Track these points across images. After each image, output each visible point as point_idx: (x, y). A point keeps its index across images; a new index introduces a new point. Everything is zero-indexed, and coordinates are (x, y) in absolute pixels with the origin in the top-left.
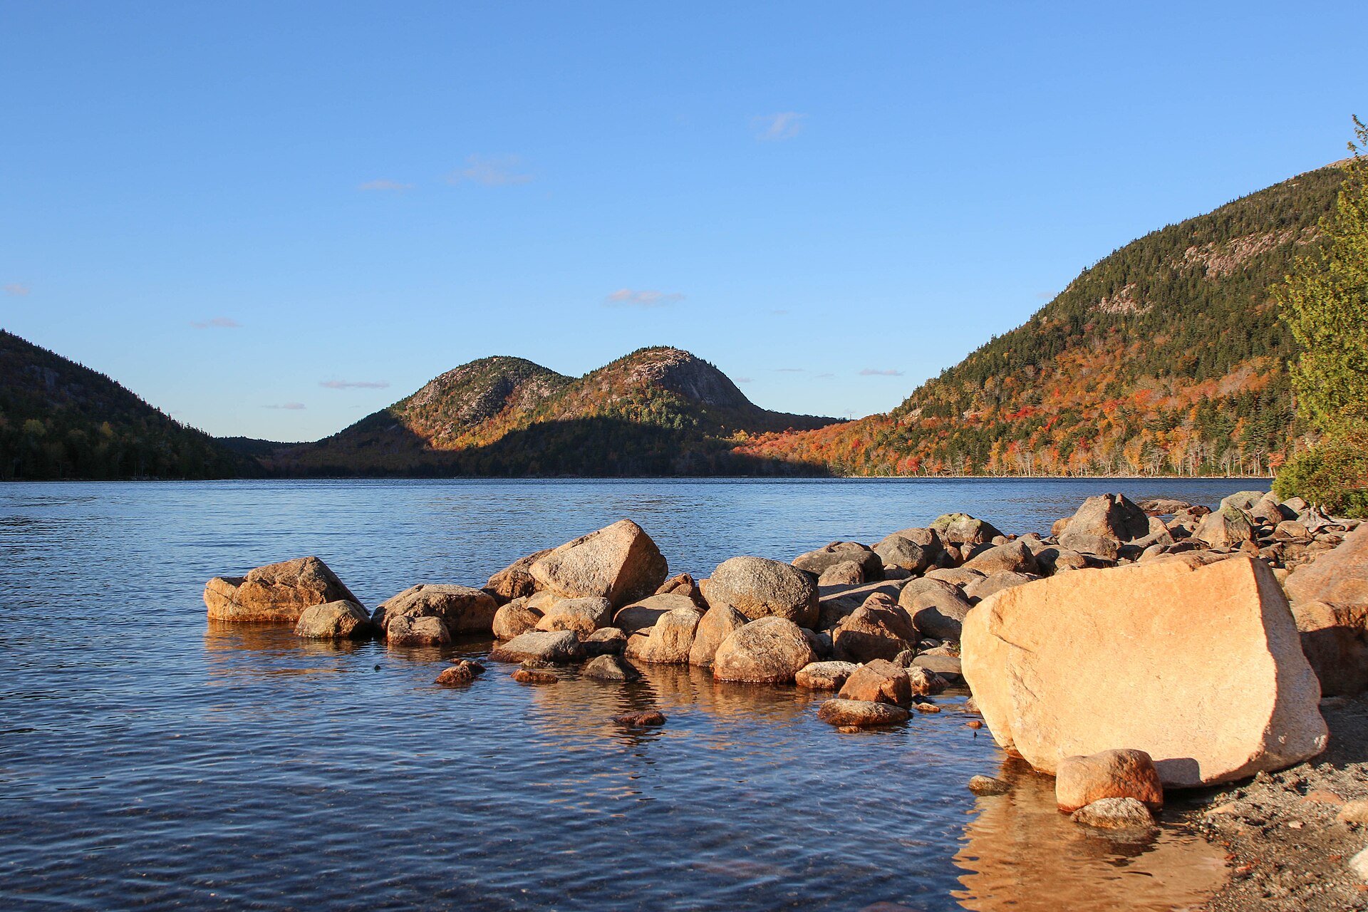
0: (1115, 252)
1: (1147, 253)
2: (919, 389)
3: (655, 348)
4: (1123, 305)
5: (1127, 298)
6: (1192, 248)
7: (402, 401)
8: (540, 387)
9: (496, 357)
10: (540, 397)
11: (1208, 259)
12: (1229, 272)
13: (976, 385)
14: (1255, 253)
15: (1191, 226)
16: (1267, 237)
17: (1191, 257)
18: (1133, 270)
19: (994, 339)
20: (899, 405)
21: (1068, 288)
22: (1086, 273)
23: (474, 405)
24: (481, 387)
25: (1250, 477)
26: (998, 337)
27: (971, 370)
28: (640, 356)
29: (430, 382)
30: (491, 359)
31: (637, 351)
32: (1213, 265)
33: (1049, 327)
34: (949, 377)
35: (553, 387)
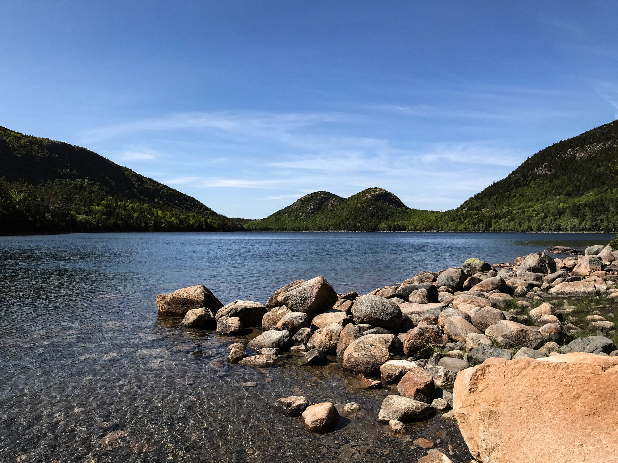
0: (540, 151)
1: (553, 151)
2: (466, 201)
3: (373, 188)
4: (542, 170)
5: (545, 168)
6: (571, 149)
7: (289, 206)
8: (334, 201)
9: (319, 191)
10: (334, 205)
11: (577, 153)
12: (585, 157)
13: (487, 199)
14: (596, 150)
15: (570, 141)
16: (601, 144)
17: (570, 152)
18: (547, 158)
19: (494, 183)
20: (459, 206)
21: (522, 165)
22: (529, 159)
23: (312, 207)
24: (314, 201)
25: (594, 233)
26: (496, 183)
27: (485, 194)
28: (368, 190)
29: (298, 200)
30: (318, 192)
31: (367, 189)
32: (579, 155)
33: (514, 179)
34: (477, 197)
35: (338, 201)
